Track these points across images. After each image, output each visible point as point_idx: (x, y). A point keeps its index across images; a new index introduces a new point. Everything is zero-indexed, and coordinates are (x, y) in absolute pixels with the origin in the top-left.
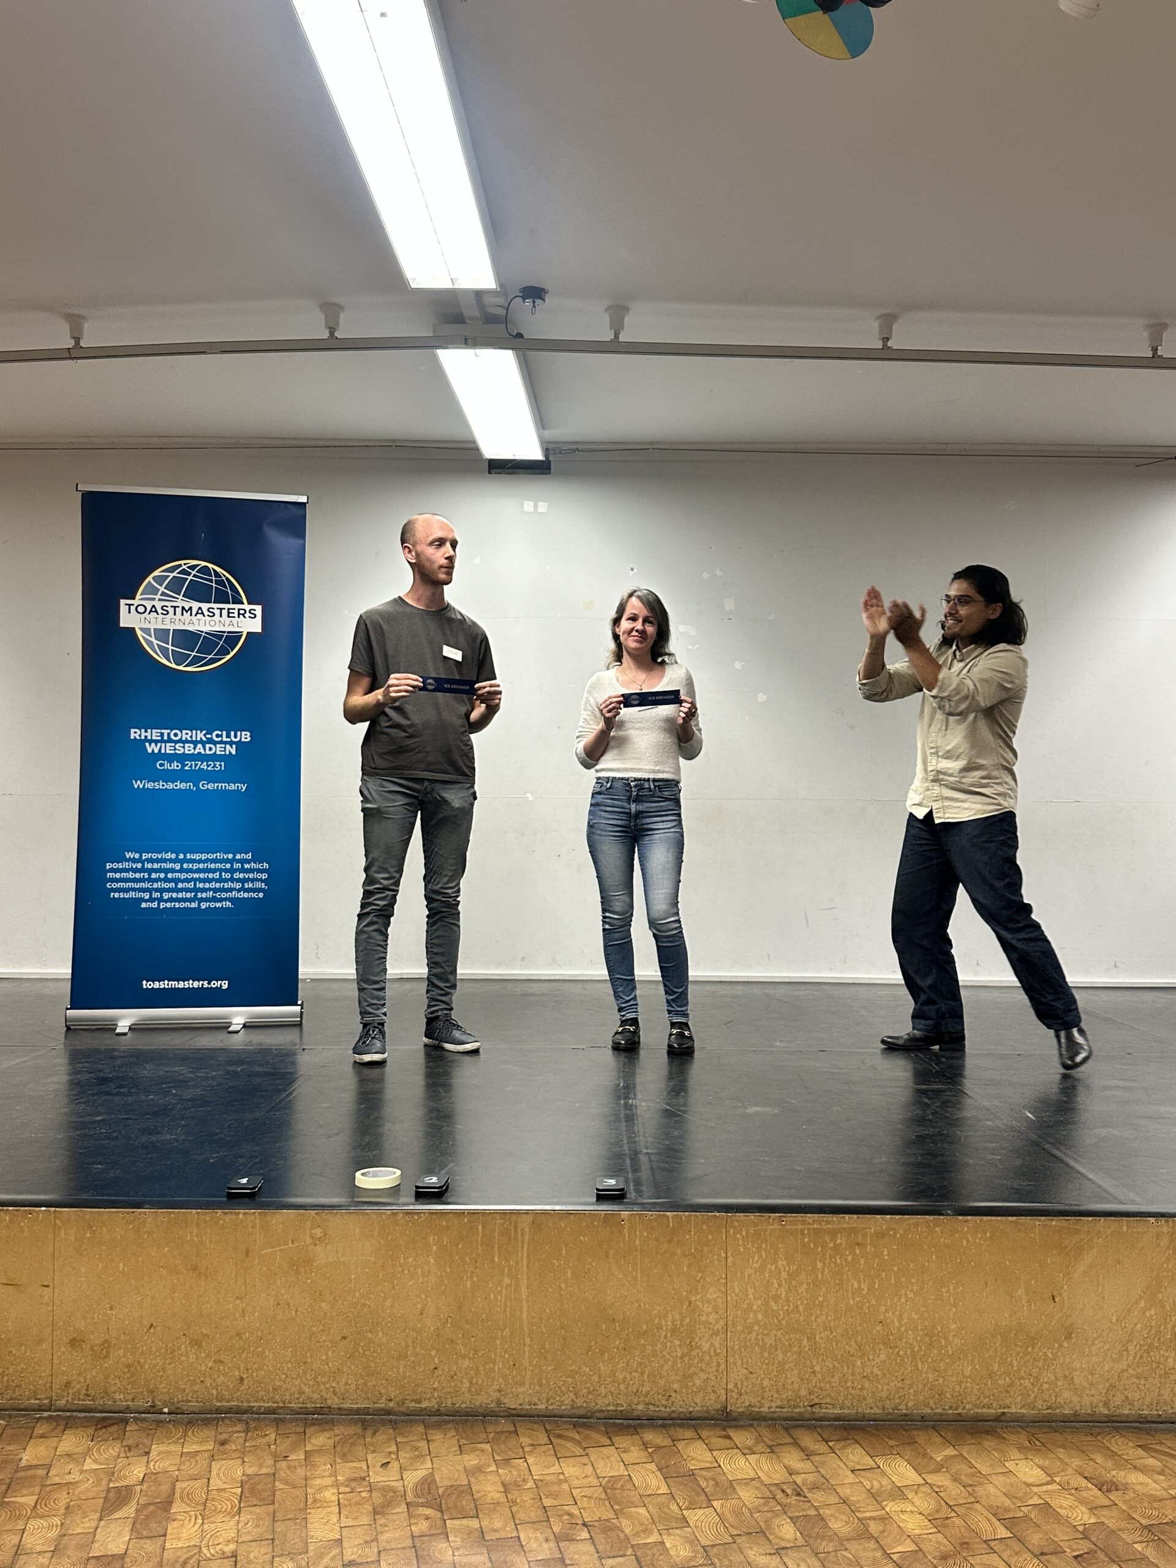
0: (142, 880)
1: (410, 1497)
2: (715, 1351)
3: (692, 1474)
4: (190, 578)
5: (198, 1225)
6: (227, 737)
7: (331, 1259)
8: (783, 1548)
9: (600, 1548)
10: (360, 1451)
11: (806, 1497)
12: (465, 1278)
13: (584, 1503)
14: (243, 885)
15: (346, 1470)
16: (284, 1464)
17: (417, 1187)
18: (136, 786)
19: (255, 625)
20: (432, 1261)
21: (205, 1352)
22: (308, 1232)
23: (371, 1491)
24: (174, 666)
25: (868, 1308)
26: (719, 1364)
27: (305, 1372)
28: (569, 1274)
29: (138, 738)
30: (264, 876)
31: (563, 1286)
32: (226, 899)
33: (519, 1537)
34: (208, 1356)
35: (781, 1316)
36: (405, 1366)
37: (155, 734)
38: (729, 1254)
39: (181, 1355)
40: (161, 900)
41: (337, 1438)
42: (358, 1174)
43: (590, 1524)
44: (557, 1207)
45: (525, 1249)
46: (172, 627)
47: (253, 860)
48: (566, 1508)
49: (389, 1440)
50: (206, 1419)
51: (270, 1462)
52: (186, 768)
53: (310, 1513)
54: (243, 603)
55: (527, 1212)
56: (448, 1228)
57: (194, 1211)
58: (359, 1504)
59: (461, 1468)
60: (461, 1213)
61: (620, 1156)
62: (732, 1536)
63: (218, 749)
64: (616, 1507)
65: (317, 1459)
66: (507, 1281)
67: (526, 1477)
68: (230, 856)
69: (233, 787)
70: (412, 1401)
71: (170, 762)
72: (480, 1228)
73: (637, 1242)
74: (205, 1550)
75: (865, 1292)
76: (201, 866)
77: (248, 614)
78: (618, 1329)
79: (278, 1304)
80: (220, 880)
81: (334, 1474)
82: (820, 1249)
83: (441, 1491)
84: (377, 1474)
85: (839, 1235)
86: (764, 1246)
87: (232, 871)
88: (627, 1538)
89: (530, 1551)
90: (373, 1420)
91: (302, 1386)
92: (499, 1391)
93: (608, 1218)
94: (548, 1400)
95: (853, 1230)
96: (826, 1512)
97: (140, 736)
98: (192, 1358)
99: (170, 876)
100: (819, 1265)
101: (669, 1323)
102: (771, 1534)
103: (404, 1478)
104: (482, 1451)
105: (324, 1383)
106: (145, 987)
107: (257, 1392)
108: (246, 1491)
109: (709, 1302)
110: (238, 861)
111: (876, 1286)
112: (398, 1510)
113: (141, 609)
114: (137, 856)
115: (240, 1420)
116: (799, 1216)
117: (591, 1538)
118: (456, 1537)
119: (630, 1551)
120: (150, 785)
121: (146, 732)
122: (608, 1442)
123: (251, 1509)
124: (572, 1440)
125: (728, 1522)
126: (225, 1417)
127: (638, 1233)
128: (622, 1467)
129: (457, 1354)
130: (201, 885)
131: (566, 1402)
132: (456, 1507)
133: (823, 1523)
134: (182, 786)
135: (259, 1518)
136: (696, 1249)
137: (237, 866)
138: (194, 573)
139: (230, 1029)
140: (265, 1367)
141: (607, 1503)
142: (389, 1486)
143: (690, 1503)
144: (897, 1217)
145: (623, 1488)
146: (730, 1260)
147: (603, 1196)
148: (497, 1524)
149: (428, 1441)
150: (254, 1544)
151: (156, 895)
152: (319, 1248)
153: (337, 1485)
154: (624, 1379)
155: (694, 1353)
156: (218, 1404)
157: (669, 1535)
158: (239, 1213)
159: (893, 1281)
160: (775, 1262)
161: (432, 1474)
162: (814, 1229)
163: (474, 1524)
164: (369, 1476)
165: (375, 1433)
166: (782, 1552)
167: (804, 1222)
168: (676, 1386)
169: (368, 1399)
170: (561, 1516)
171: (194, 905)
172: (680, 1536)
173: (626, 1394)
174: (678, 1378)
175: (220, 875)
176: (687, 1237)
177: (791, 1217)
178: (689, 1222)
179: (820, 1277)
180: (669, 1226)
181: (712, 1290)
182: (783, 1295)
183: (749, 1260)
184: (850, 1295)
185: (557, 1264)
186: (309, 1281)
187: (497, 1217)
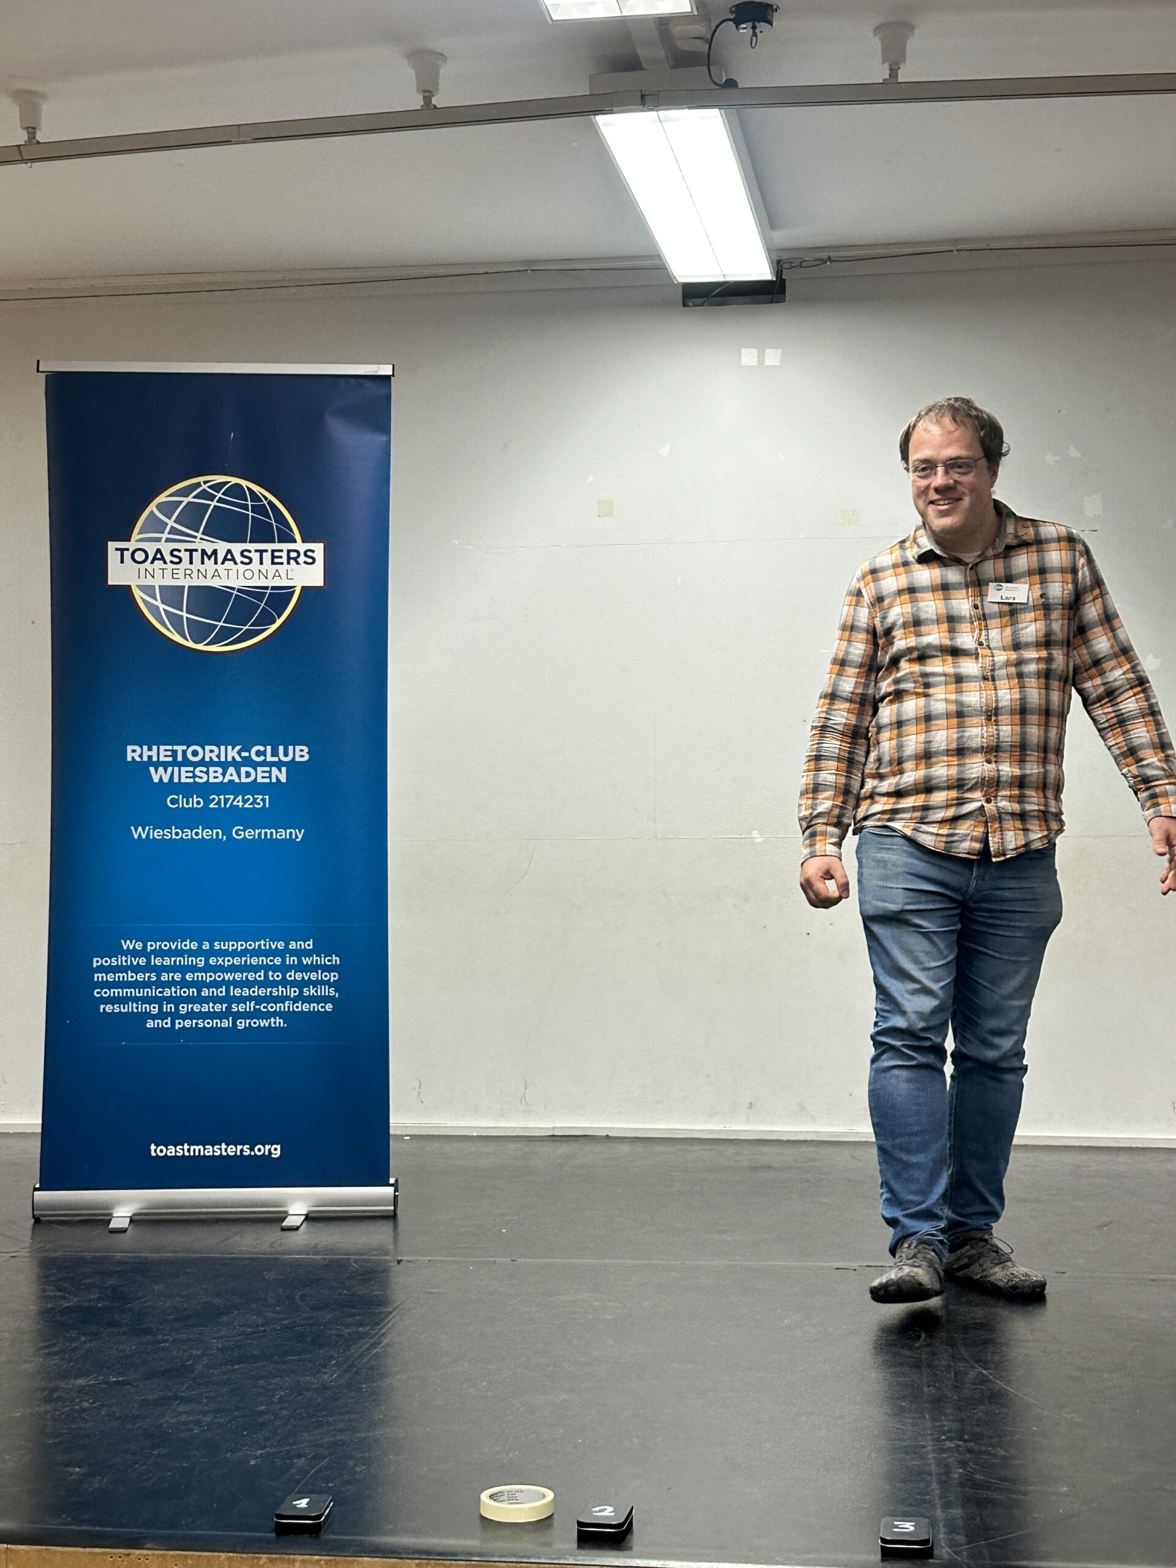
0: (147, 984)
4: (214, 503)
6: (272, 756)
14: (301, 992)
17: (580, 1524)
18: (136, 836)
19: (313, 576)
24: (191, 644)
29: (138, 759)
30: (334, 977)
32: (274, 1014)
37: (162, 753)
40: (175, 1015)
42: (484, 1496)
46: (187, 583)
47: (317, 951)
52: (212, 806)
54: (294, 541)
57: (223, 1555)
63: (260, 775)
68: (281, 945)
69: (283, 834)
71: (188, 796)
76: (236, 961)
77: (302, 559)
80: (266, 983)
87: (284, 968)
97: (141, 756)
99: (189, 977)
106: (153, 1154)
110: (293, 953)
113: (140, 556)
114: (139, 946)
120: (157, 834)
121: (150, 749)
130: (237, 992)
134: (207, 834)
137: (291, 960)
138: (219, 495)
139: (285, 1224)
147: (893, 1553)
151: (169, 1007)
158: (294, 1561)
175: (266, 976)
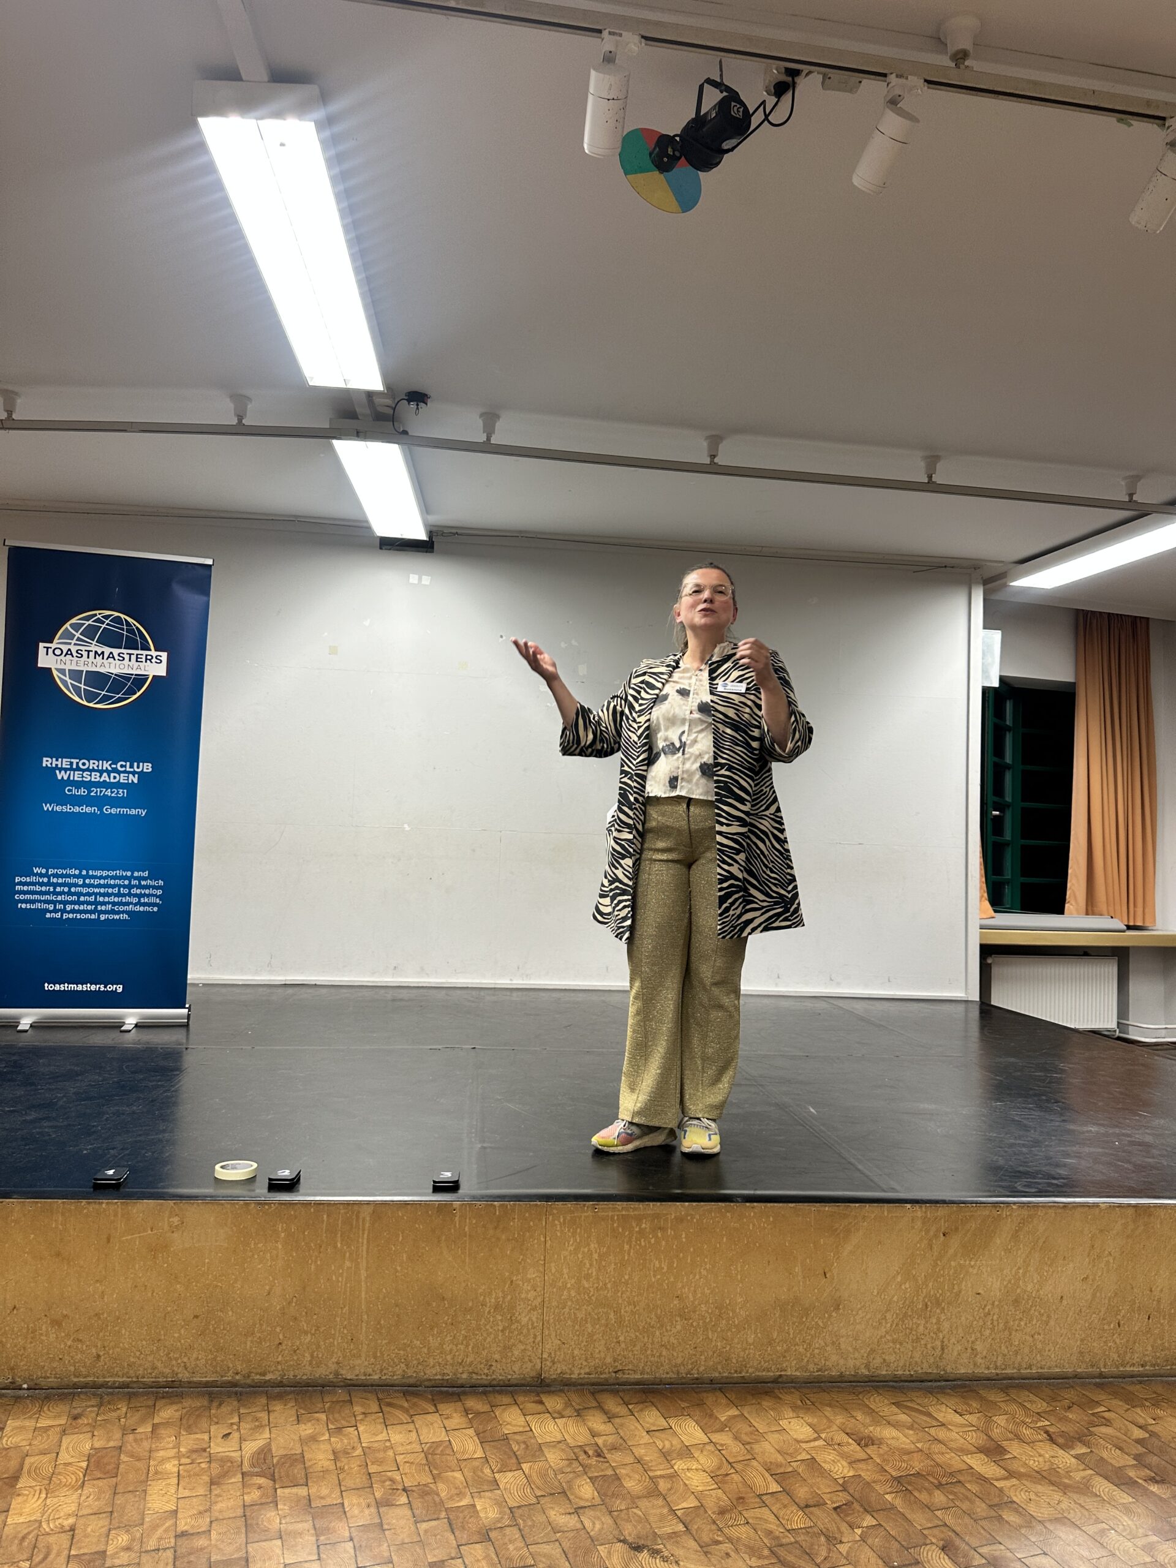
0: (47, 893)
1: (246, 1467)
2: (532, 1325)
3: (506, 1438)
4: (104, 626)
5: (63, 1214)
6: (130, 768)
7: (187, 1245)
8: (582, 1508)
9: (417, 1512)
10: (204, 1423)
11: (605, 1458)
12: (310, 1261)
13: (406, 1469)
14: (139, 900)
15: (189, 1442)
16: (131, 1437)
17: (270, 1179)
18: (46, 809)
19: (161, 670)
20: (280, 1247)
21: (64, 1332)
22: (166, 1219)
23: (210, 1462)
24: (85, 703)
25: (667, 1284)
26: (535, 1337)
27: (158, 1349)
28: (405, 1259)
29: (49, 766)
30: (159, 892)
31: (399, 1268)
32: (123, 912)
33: (343, 1504)
34: (68, 1335)
35: (592, 1293)
36: (252, 1342)
37: (65, 763)
38: (548, 1238)
39: (42, 1334)
40: (64, 911)
41: (185, 1411)
42: (218, 1167)
43: (410, 1489)
44: (396, 1198)
45: (365, 1236)
46: (85, 669)
47: (150, 878)
48: (389, 1474)
49: (231, 1413)
50: (63, 1394)
51: (118, 1435)
52: (92, 794)
53: (150, 1485)
54: (150, 650)
55: (368, 1203)
56: (296, 1218)
57: (60, 1201)
58: (198, 1475)
59: (297, 1438)
60: (307, 1204)
61: (457, 1150)
62: (537, 1497)
63: (122, 778)
64: (435, 1472)
65: (162, 1432)
66: (348, 1264)
67: (355, 1445)
68: (129, 874)
69: (134, 812)
70: (257, 1374)
71: (78, 788)
72: (325, 1216)
73: (467, 1229)
74: (44, 1525)
75: (665, 1270)
76: (102, 882)
77: (154, 660)
78: (447, 1306)
79: (136, 1286)
80: (119, 895)
81: (177, 1446)
82: (627, 1233)
83: (275, 1461)
84: (218, 1445)
85: (644, 1221)
86: (578, 1230)
87: (130, 887)
88: (442, 1502)
89: (352, 1517)
90: (221, 1393)
91: (156, 1362)
92: (338, 1363)
93: (442, 1207)
94: (382, 1371)
95: (657, 1216)
96: (622, 1471)
97: (51, 764)
98: (52, 1337)
99: (73, 890)
100: (626, 1247)
101: (493, 1300)
102: (572, 1494)
103: (243, 1448)
104: (318, 1420)
105: (176, 1359)
106: (46, 989)
107: (113, 1368)
108: (91, 1465)
109: (529, 1281)
110: (136, 878)
111: (675, 1265)
112: (233, 1480)
113: (58, 652)
114: (44, 871)
115: (94, 1395)
116: (611, 1204)
117: (409, 1503)
118: (285, 1505)
119: (443, 1515)
120: (58, 808)
121: (57, 760)
122: (433, 1409)
123: (95, 1482)
124: (401, 1408)
125: (534, 1484)
126: (80, 1392)
127: (468, 1220)
128: (444, 1433)
129: (300, 1330)
130: (101, 899)
131: (398, 1373)
132: (288, 1476)
133: (617, 1483)
134: (88, 810)
135: (101, 1491)
136: (519, 1234)
137: (134, 882)
138: (107, 622)
139: (123, 1028)
140: (121, 1345)
141: (427, 1468)
142: (227, 1456)
143: (502, 1465)
144: (694, 1204)
145: (442, 1454)
146: (548, 1245)
147: (438, 1188)
148: (324, 1491)
149: (269, 1412)
150: (93, 1517)
151: (59, 907)
152: (175, 1235)
153: (178, 1456)
154: (451, 1350)
155: (513, 1327)
156: (76, 1380)
157: (481, 1497)
158: (103, 1203)
159: (689, 1261)
160: (589, 1245)
161: (269, 1444)
162: (622, 1215)
163: (302, 1491)
164: (210, 1447)
165: (220, 1405)
166: (581, 1511)
167: (614, 1209)
168: (497, 1356)
169: (216, 1372)
170: (384, 1482)
171: (93, 917)
172: (490, 1498)
173: (452, 1365)
174: (499, 1349)
175: (119, 890)
176: (512, 1224)
177: (603, 1205)
178: (513, 1210)
179: (626, 1258)
180: (495, 1214)
181: (531, 1270)
182: (594, 1274)
183: (565, 1244)
184: (652, 1273)
185: (394, 1249)
186: (166, 1265)
187: (341, 1207)
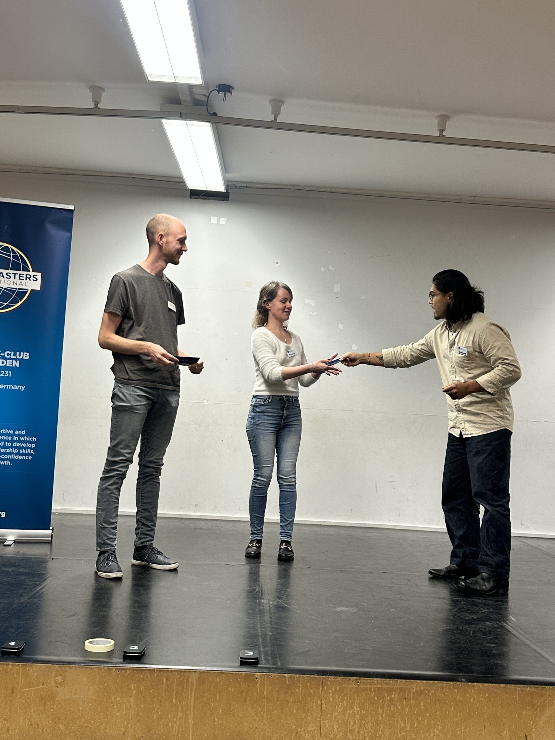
7: (67, 697)
12: (153, 712)
14: (19, 451)
17: (125, 652)
19: (37, 286)
20: (132, 700)
22: (53, 679)
28: (220, 712)
30: (33, 446)
31: (216, 719)
32: (7, 460)
38: (323, 702)
42: (87, 642)
44: (215, 669)
45: (193, 695)
47: (27, 435)
54: (29, 271)
55: (195, 671)
56: (144, 680)
60: (153, 670)
61: (255, 636)
66: (180, 714)
68: (12, 432)
69: (16, 387)
72: (164, 680)
73: (265, 693)
75: (408, 729)
77: (32, 278)
82: (381, 701)
85: (393, 693)
86: (346, 697)
87: (12, 441)
93: (247, 677)
95: (402, 690)
100: (380, 711)
109: (309, 732)
110: (17, 435)
111: (416, 725)
116: (369, 680)
127: (266, 687)
136: (302, 698)
139: (5, 544)
144: (431, 682)
147: (243, 663)
152: (59, 689)
158: (9, 665)
159: (426, 723)
160: (352, 708)
162: (378, 688)
167: (372, 683)
175: (5, 444)
176: (297, 690)
177: (363, 680)
178: (298, 680)
179: (380, 719)
180: (286, 683)
181: (311, 724)
182: (357, 729)
183: (335, 706)
184: (398, 730)
185: (213, 705)
186: (52, 710)
187: (176, 673)
